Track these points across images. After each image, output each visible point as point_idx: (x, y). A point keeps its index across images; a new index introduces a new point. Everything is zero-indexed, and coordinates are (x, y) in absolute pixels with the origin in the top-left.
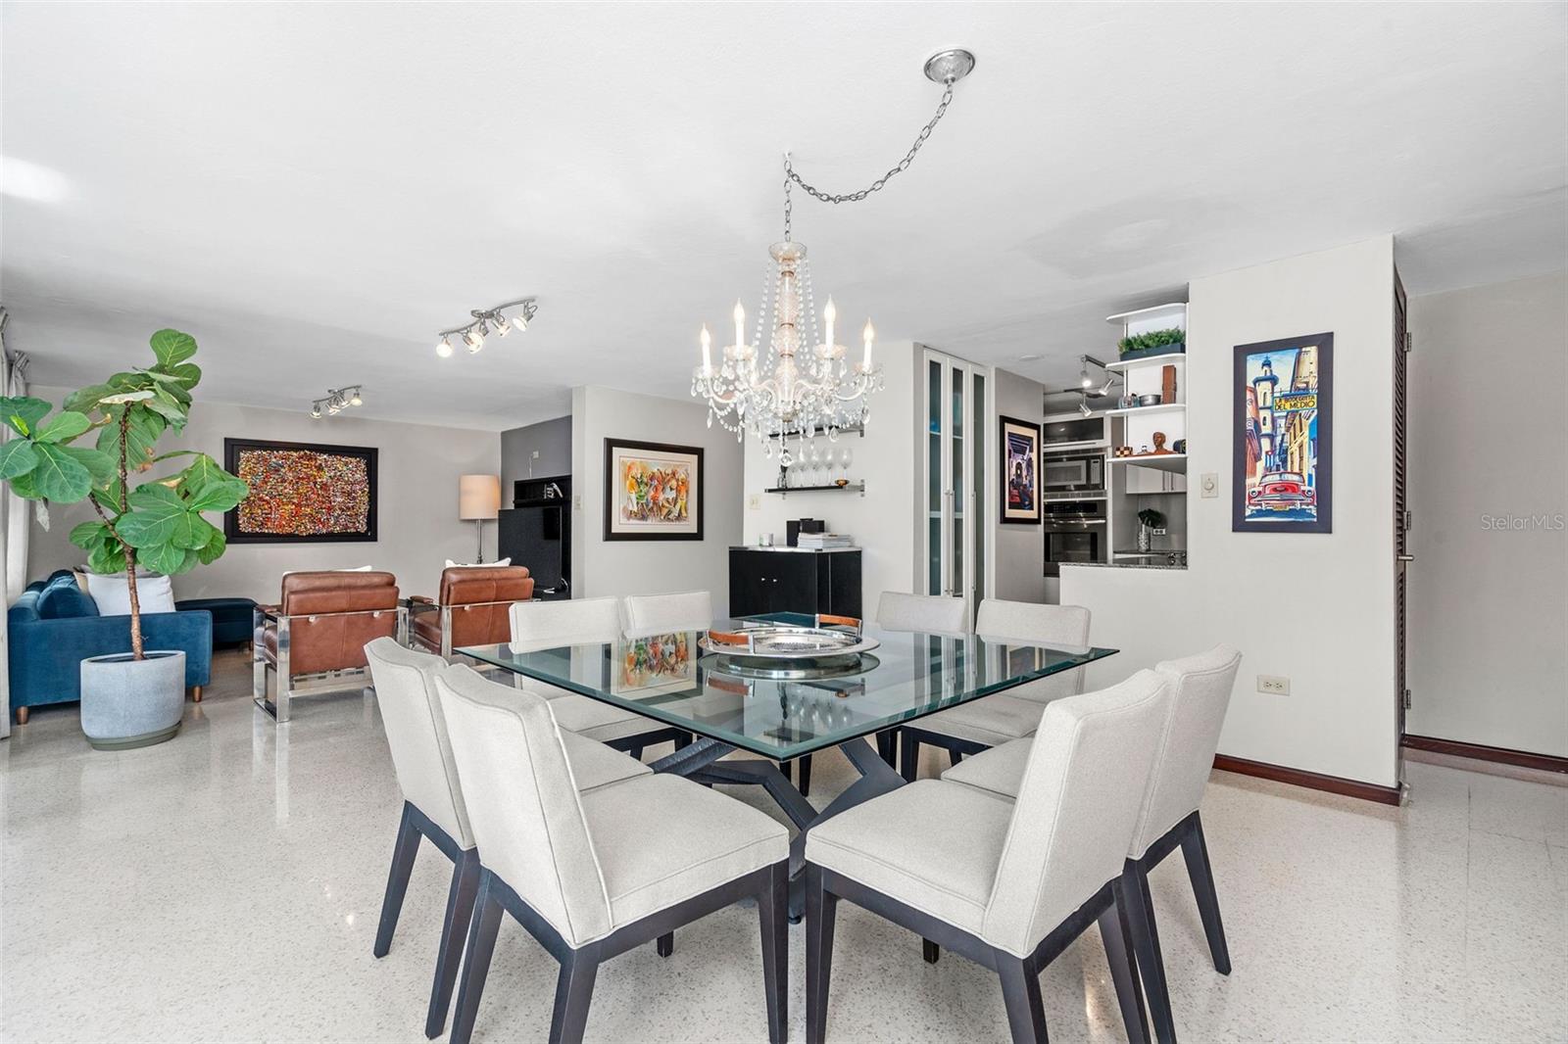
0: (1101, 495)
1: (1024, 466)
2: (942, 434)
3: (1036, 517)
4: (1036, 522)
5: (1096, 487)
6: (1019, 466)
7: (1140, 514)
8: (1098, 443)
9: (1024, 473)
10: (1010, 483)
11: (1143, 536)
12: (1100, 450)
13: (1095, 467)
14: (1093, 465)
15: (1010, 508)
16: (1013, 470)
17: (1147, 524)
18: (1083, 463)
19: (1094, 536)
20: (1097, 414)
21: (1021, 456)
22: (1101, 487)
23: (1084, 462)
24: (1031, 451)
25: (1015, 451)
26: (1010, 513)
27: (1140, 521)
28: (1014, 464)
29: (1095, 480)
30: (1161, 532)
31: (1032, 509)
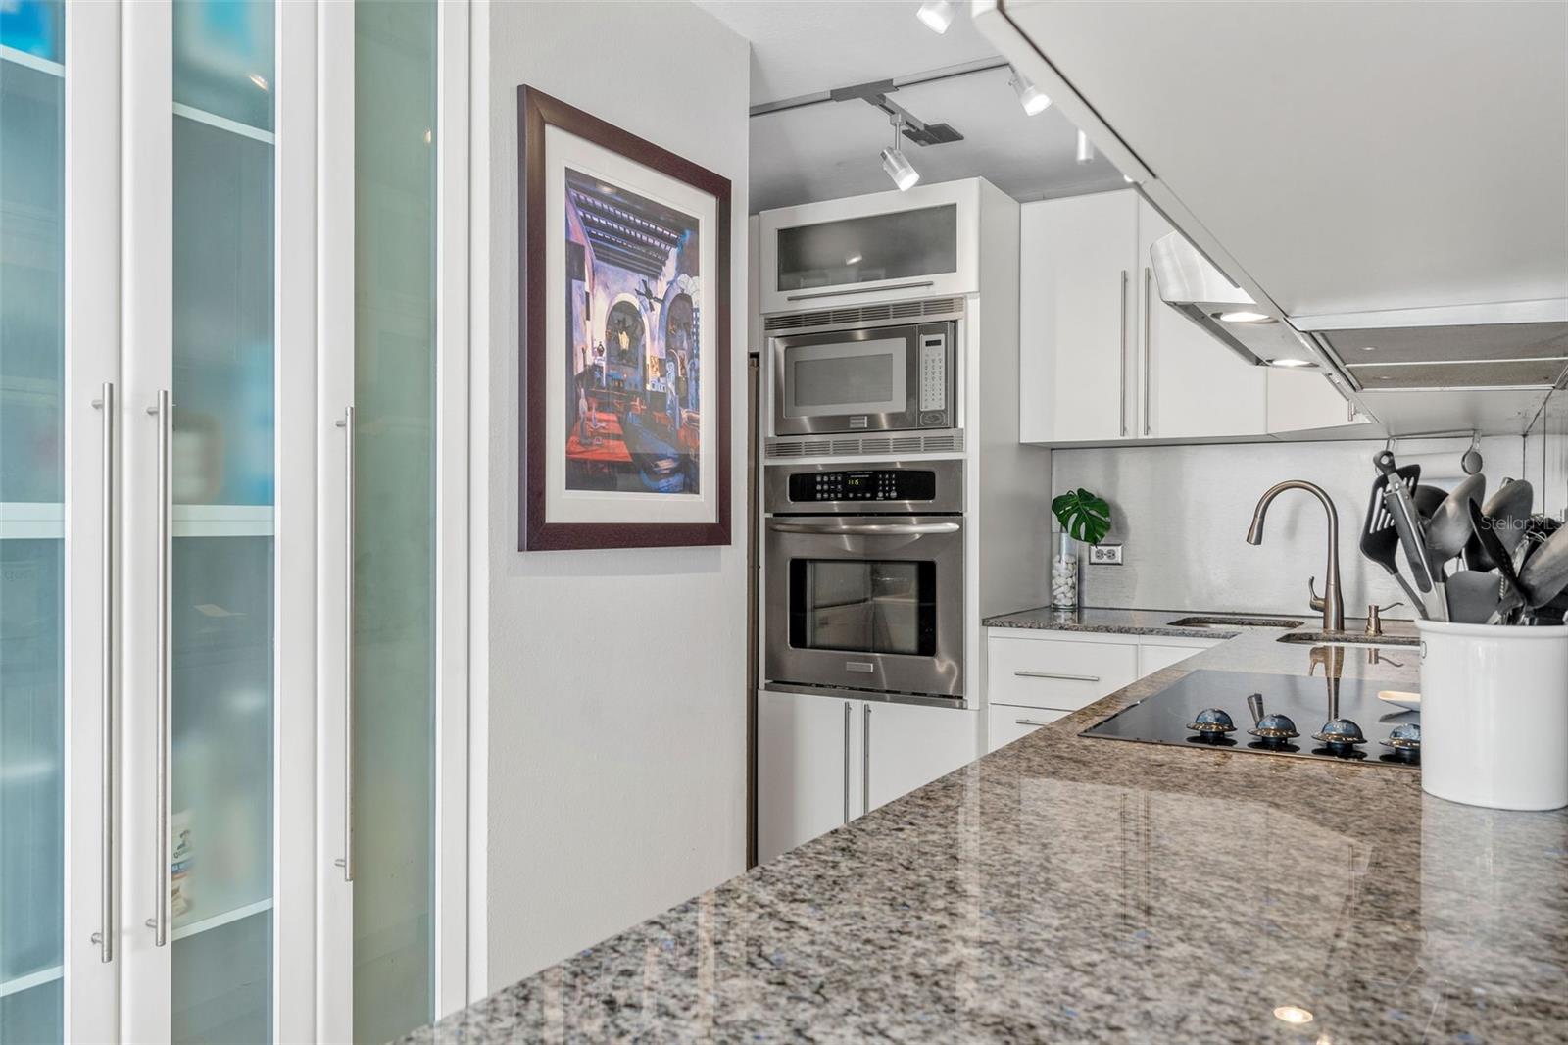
0: (947, 444)
1: (651, 320)
2: (72, 72)
3: (712, 518)
4: (717, 534)
5: (934, 420)
6: (623, 319)
7: (1057, 505)
8: (942, 285)
9: (653, 348)
10: (573, 382)
11: (1063, 568)
12: (947, 304)
13: (932, 358)
14: (926, 352)
15: (571, 484)
16: (595, 331)
17: (1076, 535)
18: (898, 347)
19: (927, 573)
20: (938, 195)
21: (635, 280)
22: (950, 422)
23: (902, 342)
24: (689, 266)
25: (602, 255)
26: (565, 505)
27: (1056, 524)
28: (601, 306)
29: (932, 399)
30: (1112, 554)
31: (691, 486)
